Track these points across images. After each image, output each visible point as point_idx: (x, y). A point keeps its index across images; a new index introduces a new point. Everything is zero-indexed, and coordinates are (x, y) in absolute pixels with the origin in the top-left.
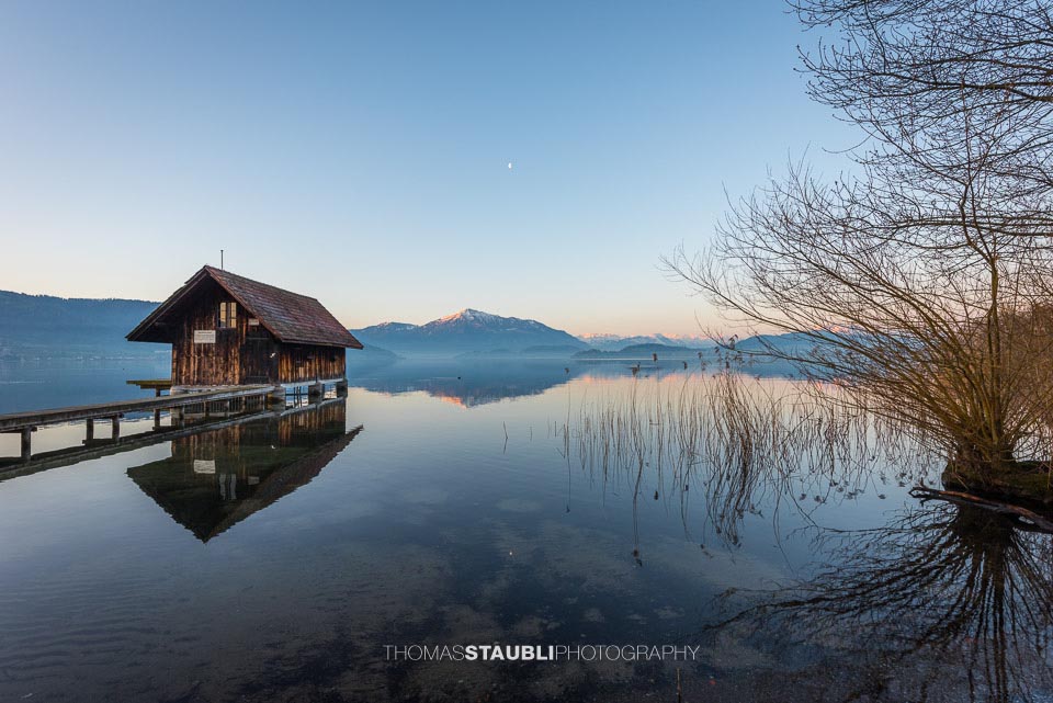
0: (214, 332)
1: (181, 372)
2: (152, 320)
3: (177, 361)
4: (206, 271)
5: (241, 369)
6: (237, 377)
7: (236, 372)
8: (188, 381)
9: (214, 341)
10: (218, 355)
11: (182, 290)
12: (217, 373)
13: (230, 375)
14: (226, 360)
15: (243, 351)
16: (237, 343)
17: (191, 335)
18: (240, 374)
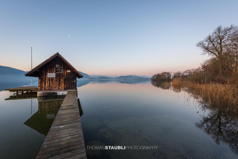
0: (55, 74)
1: (42, 87)
2: (36, 69)
3: (41, 83)
4: (58, 54)
5: (64, 85)
6: (63, 88)
7: (63, 86)
8: (45, 89)
9: (55, 77)
10: (56, 81)
11: (49, 59)
12: (56, 87)
13: (60, 87)
14: (59, 82)
15: (65, 80)
16: (63, 77)
17: (46, 74)
18: (64, 87)
